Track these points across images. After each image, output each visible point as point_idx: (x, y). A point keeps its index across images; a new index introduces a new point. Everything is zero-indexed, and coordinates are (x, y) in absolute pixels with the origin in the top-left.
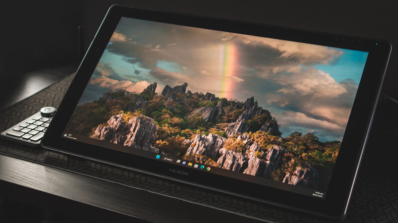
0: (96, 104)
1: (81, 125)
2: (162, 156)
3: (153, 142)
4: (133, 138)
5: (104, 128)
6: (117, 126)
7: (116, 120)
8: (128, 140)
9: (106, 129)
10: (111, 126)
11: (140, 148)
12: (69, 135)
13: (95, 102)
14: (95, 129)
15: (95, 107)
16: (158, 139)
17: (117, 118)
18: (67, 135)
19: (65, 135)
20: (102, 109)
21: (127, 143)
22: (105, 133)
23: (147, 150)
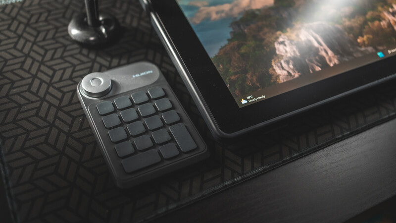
0: (236, 43)
1: (249, 76)
2: (384, 52)
3: (354, 43)
4: (330, 52)
5: (282, 62)
6: (294, 52)
7: (285, 45)
8: (327, 58)
9: (287, 62)
10: (289, 55)
11: (351, 58)
12: (249, 98)
13: (229, 40)
14: (274, 70)
15: (239, 47)
16: (356, 37)
17: (283, 43)
18: (246, 99)
19: (244, 102)
20: (252, 43)
21: (330, 61)
22: (291, 66)
23: (360, 55)
